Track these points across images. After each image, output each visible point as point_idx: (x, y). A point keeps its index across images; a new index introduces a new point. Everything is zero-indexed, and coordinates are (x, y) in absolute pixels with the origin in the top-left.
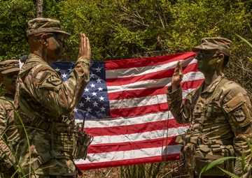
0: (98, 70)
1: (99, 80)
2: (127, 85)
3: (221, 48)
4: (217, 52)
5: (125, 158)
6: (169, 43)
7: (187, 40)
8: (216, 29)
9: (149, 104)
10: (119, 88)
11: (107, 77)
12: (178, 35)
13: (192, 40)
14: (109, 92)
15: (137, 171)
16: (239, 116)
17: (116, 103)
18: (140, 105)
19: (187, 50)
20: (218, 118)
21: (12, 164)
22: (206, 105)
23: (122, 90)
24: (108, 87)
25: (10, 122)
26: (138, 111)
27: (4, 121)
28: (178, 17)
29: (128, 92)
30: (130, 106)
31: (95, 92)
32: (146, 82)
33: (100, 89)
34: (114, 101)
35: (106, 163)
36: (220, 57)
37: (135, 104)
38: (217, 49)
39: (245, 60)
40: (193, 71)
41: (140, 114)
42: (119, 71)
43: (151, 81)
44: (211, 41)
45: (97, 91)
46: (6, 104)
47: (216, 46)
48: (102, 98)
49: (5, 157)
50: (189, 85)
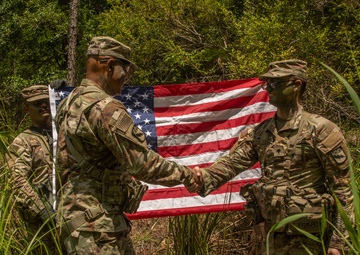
0: (145, 96)
1: (146, 110)
2: (179, 117)
3: (297, 73)
4: (292, 79)
5: (175, 207)
6: (233, 66)
7: (255, 64)
8: (292, 49)
9: (205, 141)
10: (170, 121)
11: (155, 106)
12: (243, 57)
13: (260, 63)
14: (157, 125)
15: (189, 224)
16: (339, 157)
17: (165, 139)
18: (195, 142)
19: (255, 76)
20: (310, 162)
21: (37, 212)
22: (291, 146)
23: (174, 123)
24: (157, 119)
25: (36, 160)
26: (192, 150)
27: (28, 160)
28: (244, 35)
29: (180, 126)
30: (183, 144)
31: (141, 124)
32: (203, 115)
33: (147, 121)
34: (162, 137)
35: (152, 212)
36: (297, 84)
37: (189, 141)
38: (292, 75)
39: (328, 90)
40: (262, 100)
41: (194, 153)
42: (171, 99)
43: (210, 113)
44: (283, 65)
45: (142, 124)
46: (31, 139)
47: (290, 71)
48: (148, 133)
49: (30, 202)
50: (257, 118)
